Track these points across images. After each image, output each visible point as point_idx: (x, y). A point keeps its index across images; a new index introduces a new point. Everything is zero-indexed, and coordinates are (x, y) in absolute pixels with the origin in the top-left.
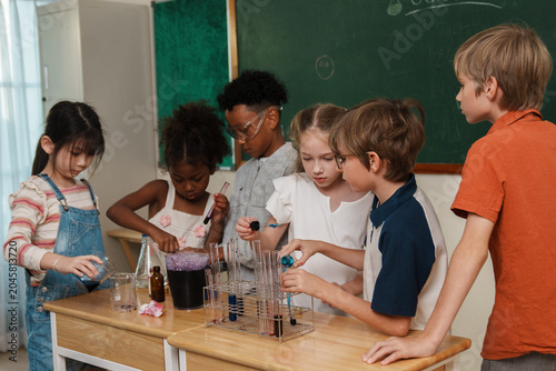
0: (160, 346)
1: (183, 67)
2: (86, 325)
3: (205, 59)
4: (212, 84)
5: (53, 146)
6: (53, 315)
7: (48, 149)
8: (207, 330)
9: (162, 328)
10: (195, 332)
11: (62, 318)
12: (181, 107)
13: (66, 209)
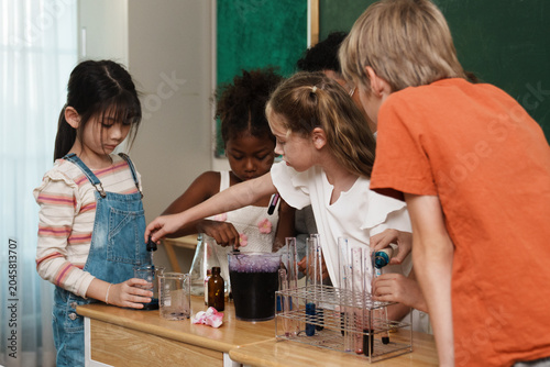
0: (219, 362)
1: (251, 34)
2: (128, 335)
3: (278, 25)
4: (285, 56)
5: (79, 119)
6: (87, 322)
7: (73, 122)
8: (277, 345)
9: (222, 339)
10: (263, 346)
11: (98, 325)
12: (245, 73)
13: (102, 196)
